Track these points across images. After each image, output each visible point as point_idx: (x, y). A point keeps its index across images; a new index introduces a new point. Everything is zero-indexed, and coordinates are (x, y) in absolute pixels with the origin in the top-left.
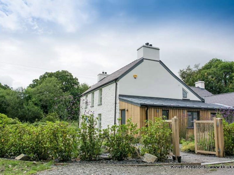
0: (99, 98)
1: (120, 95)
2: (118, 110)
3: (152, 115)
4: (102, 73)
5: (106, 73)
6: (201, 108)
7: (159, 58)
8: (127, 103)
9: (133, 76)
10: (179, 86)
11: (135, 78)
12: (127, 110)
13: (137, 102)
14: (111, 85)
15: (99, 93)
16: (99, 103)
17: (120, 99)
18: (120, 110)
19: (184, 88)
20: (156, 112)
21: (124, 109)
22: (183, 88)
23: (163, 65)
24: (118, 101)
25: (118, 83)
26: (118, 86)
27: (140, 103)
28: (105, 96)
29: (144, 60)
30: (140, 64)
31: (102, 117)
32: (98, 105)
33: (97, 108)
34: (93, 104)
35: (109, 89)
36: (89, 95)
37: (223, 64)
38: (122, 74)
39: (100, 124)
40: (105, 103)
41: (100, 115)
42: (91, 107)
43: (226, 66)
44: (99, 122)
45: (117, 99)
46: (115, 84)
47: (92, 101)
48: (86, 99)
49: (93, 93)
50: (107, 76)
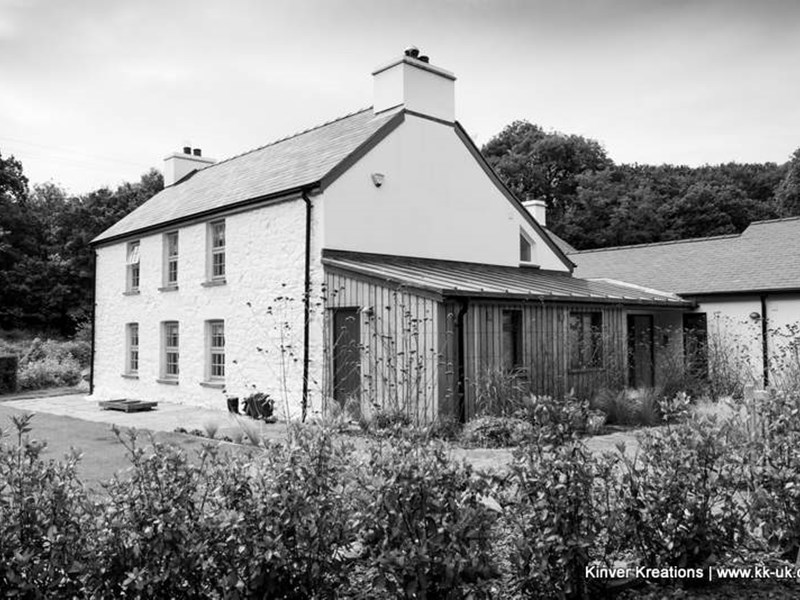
0: (207, 256)
1: (327, 253)
2: (321, 310)
3: (473, 333)
4: (182, 151)
5: (198, 152)
6: (606, 301)
7: (452, 110)
8: (370, 284)
9: (369, 175)
10: (511, 219)
11: (378, 185)
12: (371, 313)
13: (423, 283)
14: (276, 207)
15: (207, 235)
16: (207, 275)
17: (328, 267)
18: (329, 309)
19: (525, 228)
20: (487, 320)
21: (354, 305)
22: (521, 229)
23: (467, 141)
24: (318, 275)
25: (319, 202)
26: (317, 213)
27: (442, 287)
28: (247, 251)
29: (407, 116)
30: (392, 130)
31: (228, 334)
32: (202, 284)
33: (196, 297)
34: (171, 280)
35: (265, 223)
36: (145, 242)
37: (546, 143)
38: (335, 169)
39: (218, 359)
40: (242, 277)
41: (215, 325)
42: (162, 290)
43: (557, 150)
44: (212, 350)
45: (311, 267)
46: (302, 204)
47: (164, 264)
48: (128, 255)
49: (169, 234)
50: (205, 165)
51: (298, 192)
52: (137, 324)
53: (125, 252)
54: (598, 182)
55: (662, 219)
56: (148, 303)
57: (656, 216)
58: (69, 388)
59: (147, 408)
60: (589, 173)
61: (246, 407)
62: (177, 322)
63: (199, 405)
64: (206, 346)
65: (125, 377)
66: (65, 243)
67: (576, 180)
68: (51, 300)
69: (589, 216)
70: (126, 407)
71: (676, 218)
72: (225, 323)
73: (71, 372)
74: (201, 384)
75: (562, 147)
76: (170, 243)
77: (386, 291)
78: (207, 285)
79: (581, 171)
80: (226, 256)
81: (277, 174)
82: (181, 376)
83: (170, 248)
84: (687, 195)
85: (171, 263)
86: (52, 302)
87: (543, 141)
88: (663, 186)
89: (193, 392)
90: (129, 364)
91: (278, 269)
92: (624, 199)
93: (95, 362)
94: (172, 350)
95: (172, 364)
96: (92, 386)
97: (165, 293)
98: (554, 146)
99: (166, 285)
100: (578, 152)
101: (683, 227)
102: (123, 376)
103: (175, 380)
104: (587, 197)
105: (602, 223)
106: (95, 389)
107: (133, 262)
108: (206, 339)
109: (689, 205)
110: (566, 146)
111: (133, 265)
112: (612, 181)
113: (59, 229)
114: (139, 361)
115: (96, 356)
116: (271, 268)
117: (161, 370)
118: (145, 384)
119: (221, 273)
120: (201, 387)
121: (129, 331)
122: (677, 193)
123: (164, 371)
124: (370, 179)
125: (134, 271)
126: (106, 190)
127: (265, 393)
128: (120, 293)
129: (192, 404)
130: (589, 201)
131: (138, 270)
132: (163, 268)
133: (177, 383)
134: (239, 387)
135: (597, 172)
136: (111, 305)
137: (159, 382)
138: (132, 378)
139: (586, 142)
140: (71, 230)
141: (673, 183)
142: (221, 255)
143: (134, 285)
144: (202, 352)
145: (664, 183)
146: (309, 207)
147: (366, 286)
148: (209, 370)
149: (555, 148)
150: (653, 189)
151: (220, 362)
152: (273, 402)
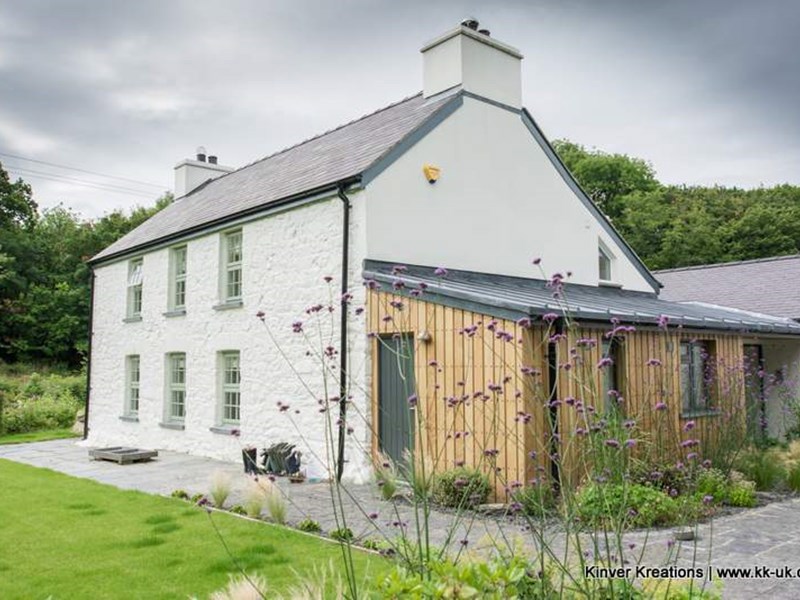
0: (220, 274)
1: (370, 264)
2: (363, 336)
4: (195, 158)
5: (213, 159)
7: (520, 95)
8: (427, 302)
9: (422, 169)
10: (588, 227)
11: (432, 182)
12: (428, 342)
15: (221, 249)
16: (220, 297)
18: (372, 336)
19: (603, 239)
21: (407, 330)
22: (600, 241)
24: (359, 293)
25: (359, 200)
26: (357, 215)
27: (528, 305)
28: (268, 266)
29: (466, 99)
30: (449, 114)
31: (244, 367)
32: (214, 308)
33: (207, 323)
34: (178, 303)
35: (291, 231)
36: (149, 259)
37: (590, 162)
38: (380, 159)
39: (233, 399)
40: (262, 297)
41: (230, 355)
42: (168, 315)
43: (602, 170)
44: (224, 387)
45: (349, 283)
46: (338, 203)
47: (170, 285)
48: (129, 275)
49: (176, 249)
50: (222, 174)
51: (334, 189)
52: (138, 356)
53: (126, 272)
54: (648, 205)
55: (719, 243)
56: (151, 331)
57: (712, 240)
58: (62, 431)
59: (144, 458)
60: (638, 194)
61: (265, 461)
62: (184, 354)
63: (209, 455)
64: (217, 383)
65: (123, 419)
66: (74, 271)
67: (623, 202)
68: (58, 332)
69: (639, 240)
70: (119, 457)
71: (733, 242)
72: (241, 354)
73: (66, 412)
74: (211, 429)
75: (607, 167)
76: (177, 261)
77: (449, 312)
78: (220, 308)
79: (628, 191)
80: (243, 272)
81: (305, 172)
82: (188, 419)
83: (178, 265)
84: (745, 218)
85: (178, 284)
86: (60, 335)
87: (586, 161)
88: (717, 208)
89: (202, 438)
90: (129, 405)
91: (307, 286)
92: (678, 221)
93: (90, 401)
94: (178, 387)
95: (178, 403)
96: (86, 430)
97: (170, 320)
98: (598, 166)
99: (172, 310)
100: (624, 173)
101: (741, 251)
102: (120, 418)
103: (181, 424)
104: (636, 220)
105: (652, 248)
106: (89, 433)
107: (135, 284)
108: (217, 374)
109: (748, 228)
110: (610, 166)
111: (135, 287)
112: (662, 203)
113: (68, 256)
114: (139, 400)
115: (92, 393)
116: (298, 285)
117: (165, 411)
118: (146, 428)
119: (236, 294)
120: (211, 433)
121: (129, 364)
122: (733, 216)
123: (168, 413)
124: (423, 174)
125: (136, 294)
126: (118, 215)
127: (290, 442)
128: (120, 320)
129: (201, 453)
130: (638, 224)
131: (140, 292)
132: (169, 290)
133: (183, 428)
134: (257, 435)
135: (647, 193)
136: (110, 334)
137: (162, 426)
138: (131, 420)
139: (631, 161)
140: (80, 257)
141: (728, 205)
142: (237, 271)
143: (136, 310)
144: (213, 390)
145: (719, 205)
146: (347, 207)
147: (422, 305)
148: (222, 412)
149: (598, 169)
150: (707, 211)
151: (234, 403)
152: (300, 454)
